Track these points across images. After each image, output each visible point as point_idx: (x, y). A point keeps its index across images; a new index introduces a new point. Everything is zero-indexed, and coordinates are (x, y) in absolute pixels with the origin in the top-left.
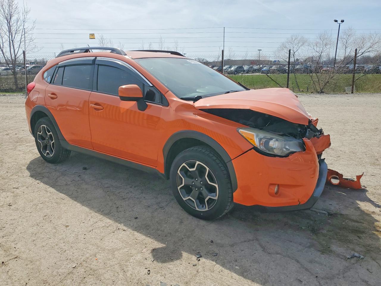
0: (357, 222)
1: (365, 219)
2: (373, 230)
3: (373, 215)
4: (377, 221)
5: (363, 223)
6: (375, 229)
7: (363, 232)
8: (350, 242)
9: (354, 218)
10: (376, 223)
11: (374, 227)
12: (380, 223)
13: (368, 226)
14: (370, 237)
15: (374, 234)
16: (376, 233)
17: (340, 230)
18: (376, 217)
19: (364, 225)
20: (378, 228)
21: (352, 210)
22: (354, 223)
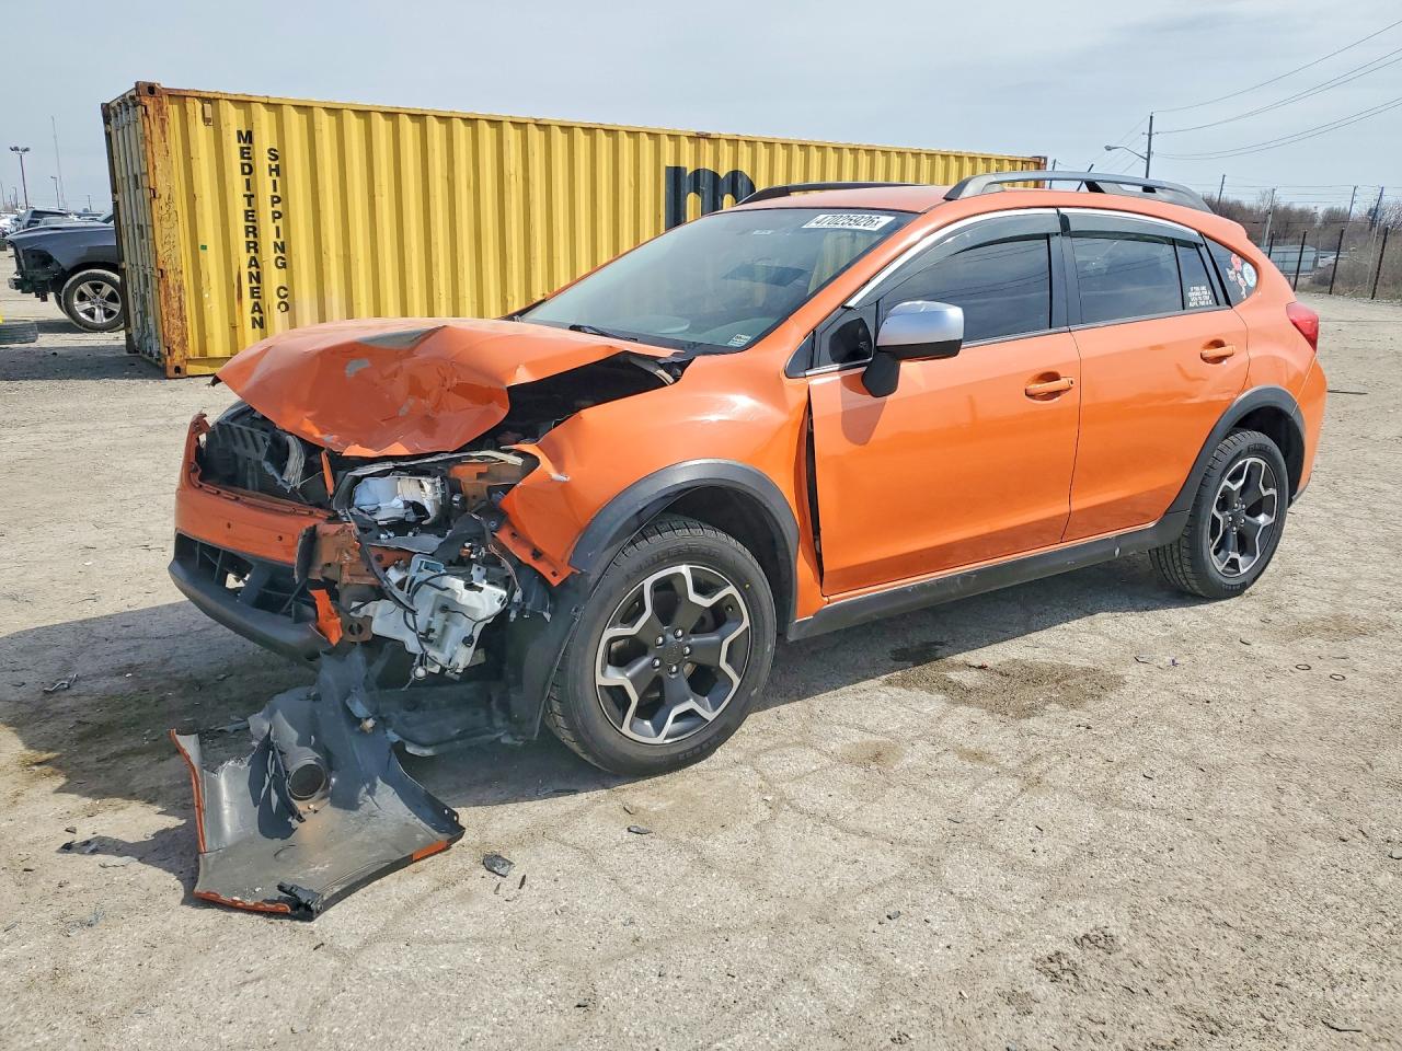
0: (120, 756)
1: (103, 775)
2: (57, 757)
3: (88, 801)
4: (61, 790)
5: (98, 761)
6: (57, 765)
7: (82, 739)
8: (96, 705)
9: (137, 762)
10: (62, 781)
11: (59, 767)
12: (49, 788)
13: (81, 759)
14: (55, 737)
15: (49, 751)
16: (46, 756)
17: (139, 714)
18: (73, 802)
19: (93, 758)
20: (48, 769)
21: (164, 783)
22: (123, 747)
